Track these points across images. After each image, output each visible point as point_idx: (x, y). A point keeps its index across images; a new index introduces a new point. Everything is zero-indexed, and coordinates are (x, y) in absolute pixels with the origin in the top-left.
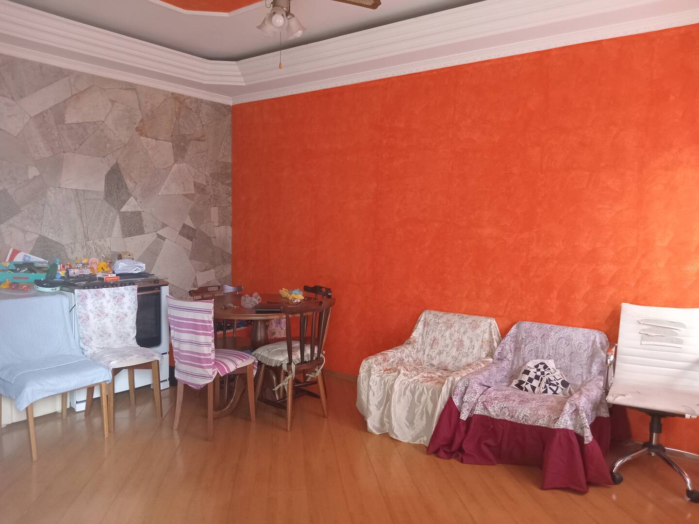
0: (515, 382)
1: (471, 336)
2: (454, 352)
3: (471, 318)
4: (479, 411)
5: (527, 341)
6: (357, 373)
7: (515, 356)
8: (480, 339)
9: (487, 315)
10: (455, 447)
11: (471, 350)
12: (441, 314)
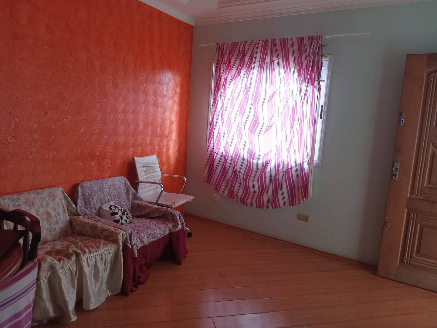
1: (53, 206)
3: (46, 192)
4: (139, 246)
5: (93, 195)
8: (61, 206)
11: (58, 217)
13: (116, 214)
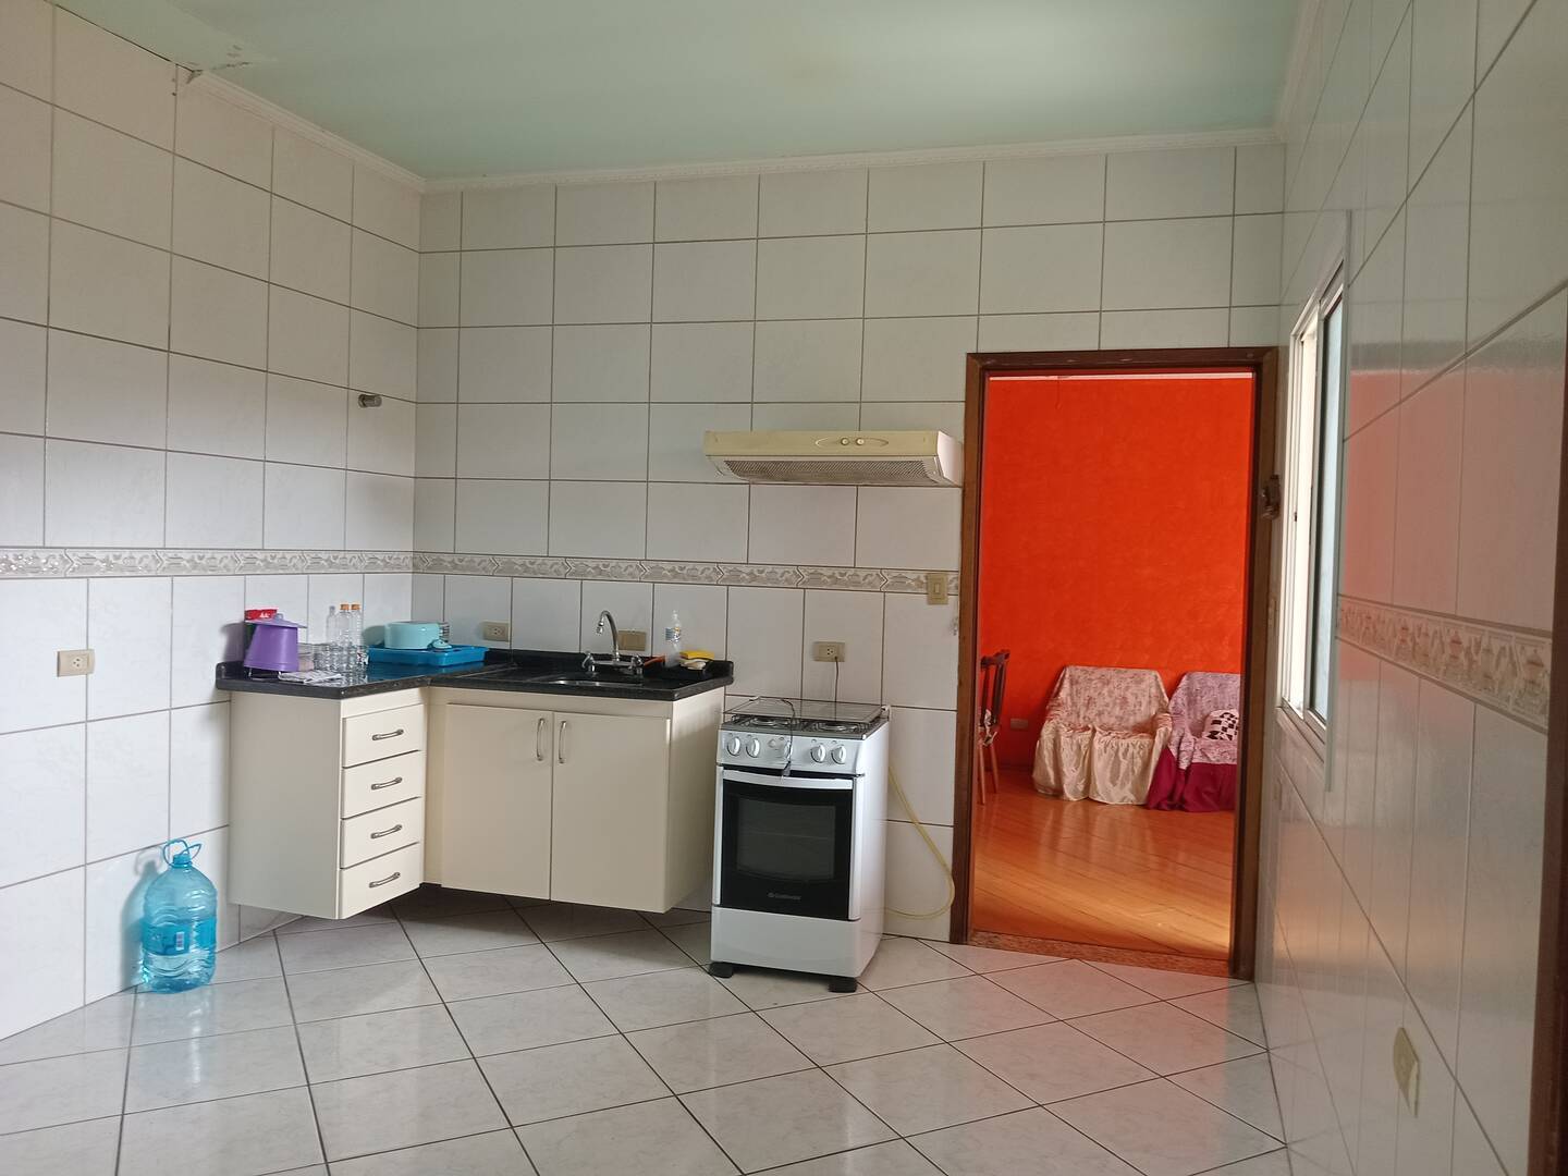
0: (1206, 734)
1: (1135, 692)
2: (1117, 711)
3: (1131, 672)
4: (1197, 759)
5: (1203, 692)
6: (1037, 735)
7: (1189, 710)
8: (1147, 694)
9: (1146, 667)
10: (1176, 798)
11: (1138, 707)
12: (1091, 669)
13: (1219, 722)
